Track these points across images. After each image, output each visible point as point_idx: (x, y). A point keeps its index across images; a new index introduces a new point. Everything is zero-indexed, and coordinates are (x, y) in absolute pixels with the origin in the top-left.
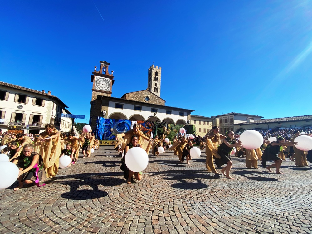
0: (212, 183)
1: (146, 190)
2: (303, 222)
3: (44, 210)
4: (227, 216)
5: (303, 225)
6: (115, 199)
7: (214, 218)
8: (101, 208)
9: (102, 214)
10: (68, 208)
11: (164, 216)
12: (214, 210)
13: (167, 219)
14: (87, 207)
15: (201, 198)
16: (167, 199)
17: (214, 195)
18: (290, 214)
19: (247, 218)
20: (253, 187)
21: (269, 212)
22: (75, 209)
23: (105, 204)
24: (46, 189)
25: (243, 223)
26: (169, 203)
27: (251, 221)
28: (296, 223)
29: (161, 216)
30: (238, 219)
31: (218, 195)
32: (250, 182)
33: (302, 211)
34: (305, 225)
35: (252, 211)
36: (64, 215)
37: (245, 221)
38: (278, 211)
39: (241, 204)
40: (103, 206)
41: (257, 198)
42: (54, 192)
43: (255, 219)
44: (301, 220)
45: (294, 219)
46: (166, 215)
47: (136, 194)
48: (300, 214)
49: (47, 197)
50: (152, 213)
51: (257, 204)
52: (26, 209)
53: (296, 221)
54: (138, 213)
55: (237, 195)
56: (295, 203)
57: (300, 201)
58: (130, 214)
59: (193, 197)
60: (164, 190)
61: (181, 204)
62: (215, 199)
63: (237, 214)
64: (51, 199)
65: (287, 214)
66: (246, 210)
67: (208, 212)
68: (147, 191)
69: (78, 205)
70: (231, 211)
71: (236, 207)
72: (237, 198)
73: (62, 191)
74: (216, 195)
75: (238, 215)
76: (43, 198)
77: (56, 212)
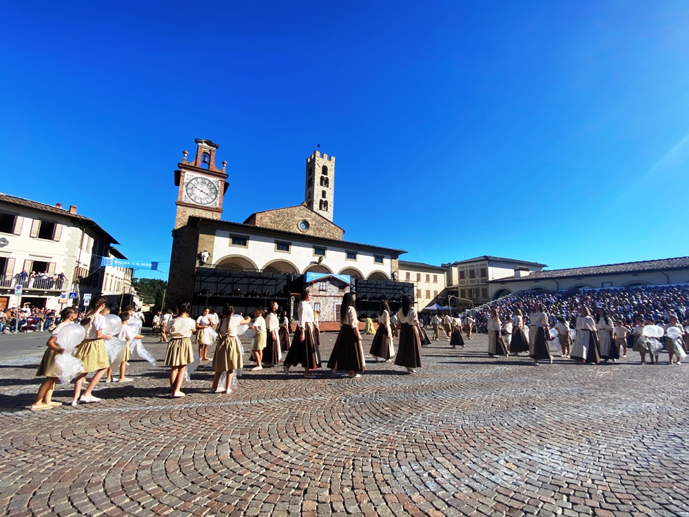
0: (438, 415)
1: (293, 440)
2: (620, 499)
3: (49, 499)
4: (465, 492)
5: (621, 507)
6: (221, 466)
7: (439, 498)
8: (185, 489)
9: (188, 504)
10: (107, 490)
11: (329, 502)
12: (439, 479)
13: (335, 509)
14: (154, 488)
15: (413, 452)
16: (339, 459)
17: (441, 444)
18: (596, 482)
19: (508, 496)
20: (524, 422)
21: (552, 478)
22: (125, 495)
23: (197, 477)
24: (56, 445)
25: (498, 507)
26: (344, 468)
27: (514, 501)
28: (606, 502)
29: (324, 500)
30: (489, 499)
31: (450, 445)
32: (517, 410)
33: (620, 475)
34: (625, 506)
35: (519, 477)
36: (97, 509)
37: (502, 501)
38: (572, 475)
39: (497, 462)
40: (190, 484)
41: (531, 448)
42: (76, 451)
43: (523, 496)
44: (616, 494)
45: (603, 494)
46: (333, 498)
47: (271, 450)
48: (616, 481)
49: (59, 464)
50: (304, 496)
51: (530, 460)
52: (6, 497)
53: (607, 498)
54: (272, 497)
55: (488, 441)
56: (607, 457)
57: (618, 452)
58: (253, 499)
59: (397, 451)
60: (333, 439)
61: (369, 468)
62: (443, 454)
63: (488, 487)
64: (68, 471)
65: (589, 481)
66: (505, 477)
67: (426, 486)
68: (296, 441)
69: (132, 483)
70: (475, 480)
71: (486, 469)
72: (490, 449)
73: (94, 449)
74: (445, 444)
75: (489, 490)
76: (48, 469)
77: (79, 502)
